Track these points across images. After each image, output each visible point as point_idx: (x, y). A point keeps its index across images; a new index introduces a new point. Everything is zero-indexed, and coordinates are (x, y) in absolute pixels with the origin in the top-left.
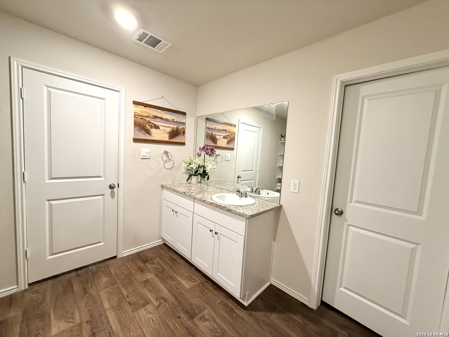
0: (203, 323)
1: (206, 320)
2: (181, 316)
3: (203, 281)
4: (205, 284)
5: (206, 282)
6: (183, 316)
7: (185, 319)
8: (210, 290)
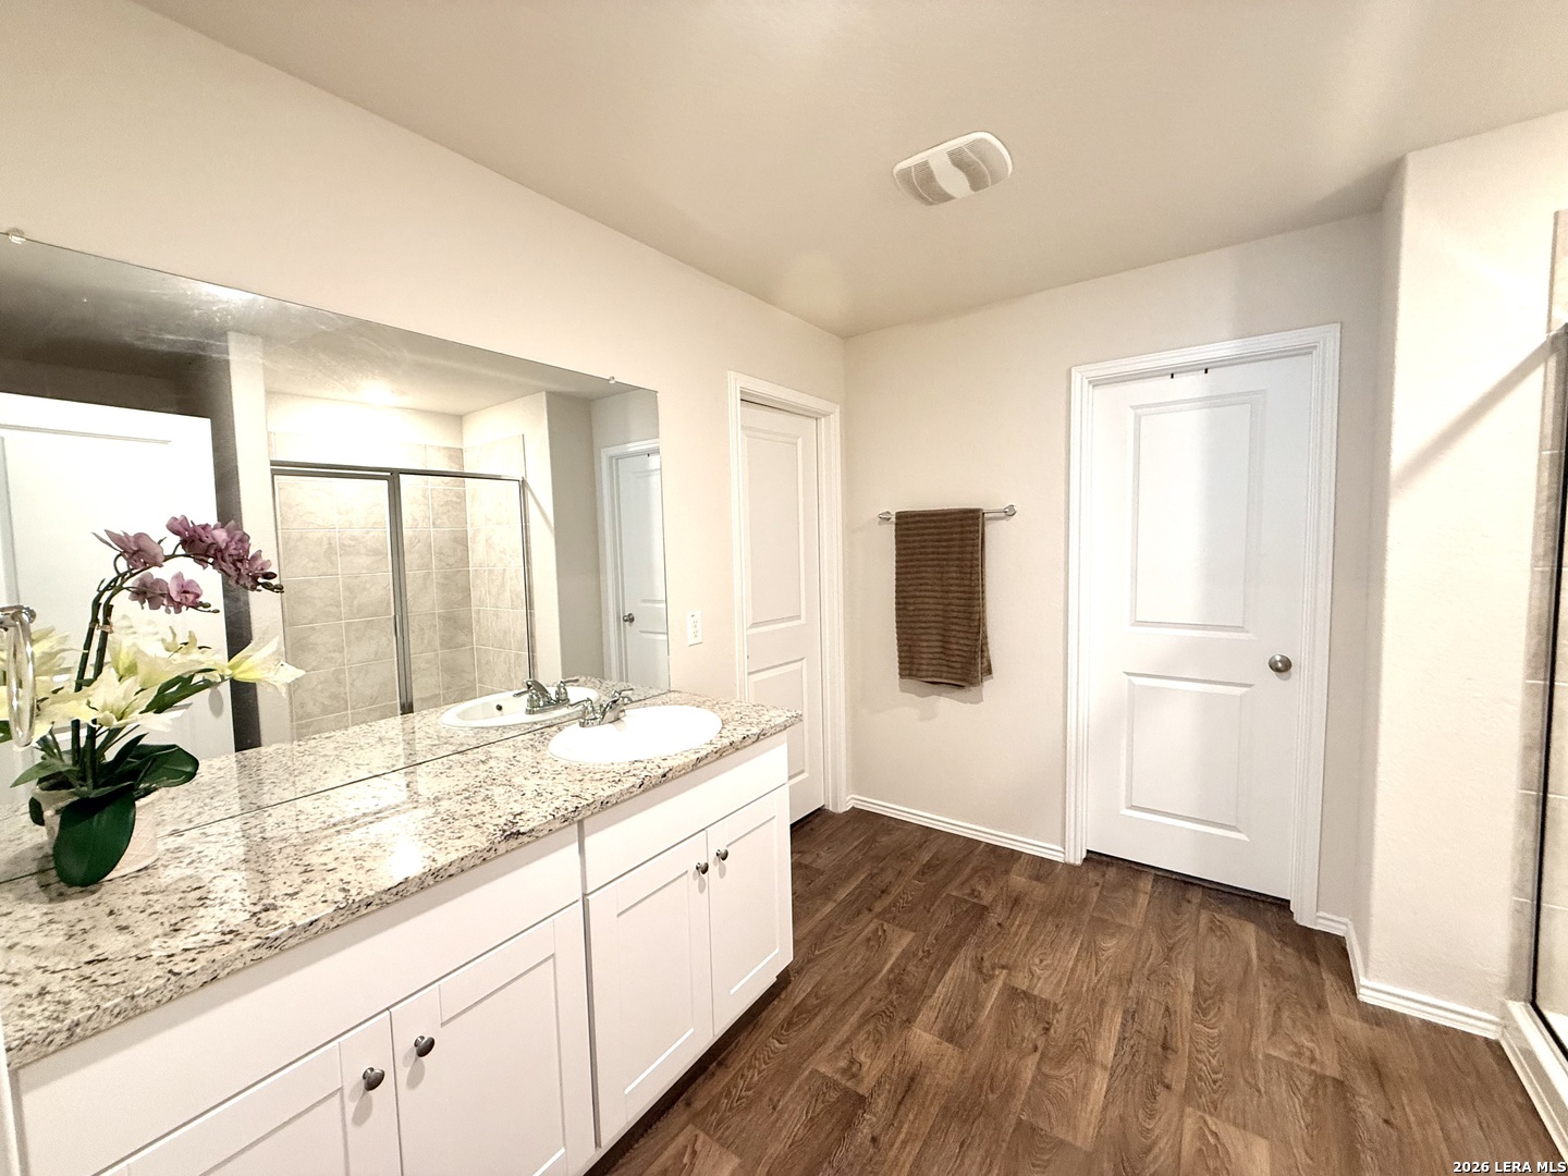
0: (865, 1069)
1: (852, 1062)
2: (869, 1137)
3: (684, 1117)
4: (698, 1105)
5: (688, 1104)
6: (864, 1132)
7: (874, 1119)
8: (734, 1078)
